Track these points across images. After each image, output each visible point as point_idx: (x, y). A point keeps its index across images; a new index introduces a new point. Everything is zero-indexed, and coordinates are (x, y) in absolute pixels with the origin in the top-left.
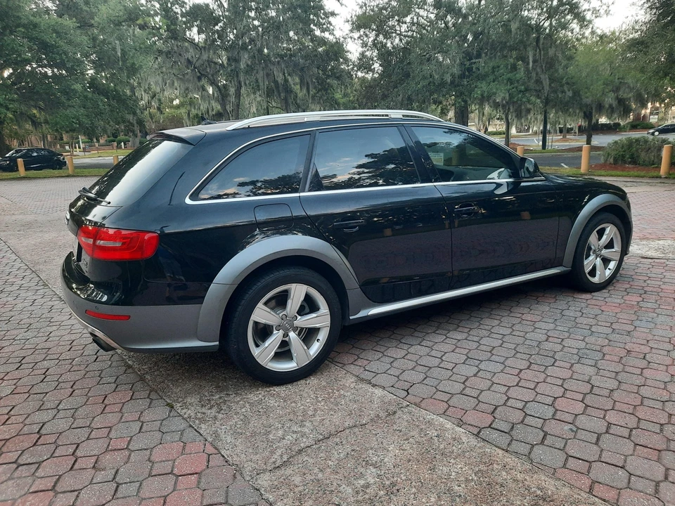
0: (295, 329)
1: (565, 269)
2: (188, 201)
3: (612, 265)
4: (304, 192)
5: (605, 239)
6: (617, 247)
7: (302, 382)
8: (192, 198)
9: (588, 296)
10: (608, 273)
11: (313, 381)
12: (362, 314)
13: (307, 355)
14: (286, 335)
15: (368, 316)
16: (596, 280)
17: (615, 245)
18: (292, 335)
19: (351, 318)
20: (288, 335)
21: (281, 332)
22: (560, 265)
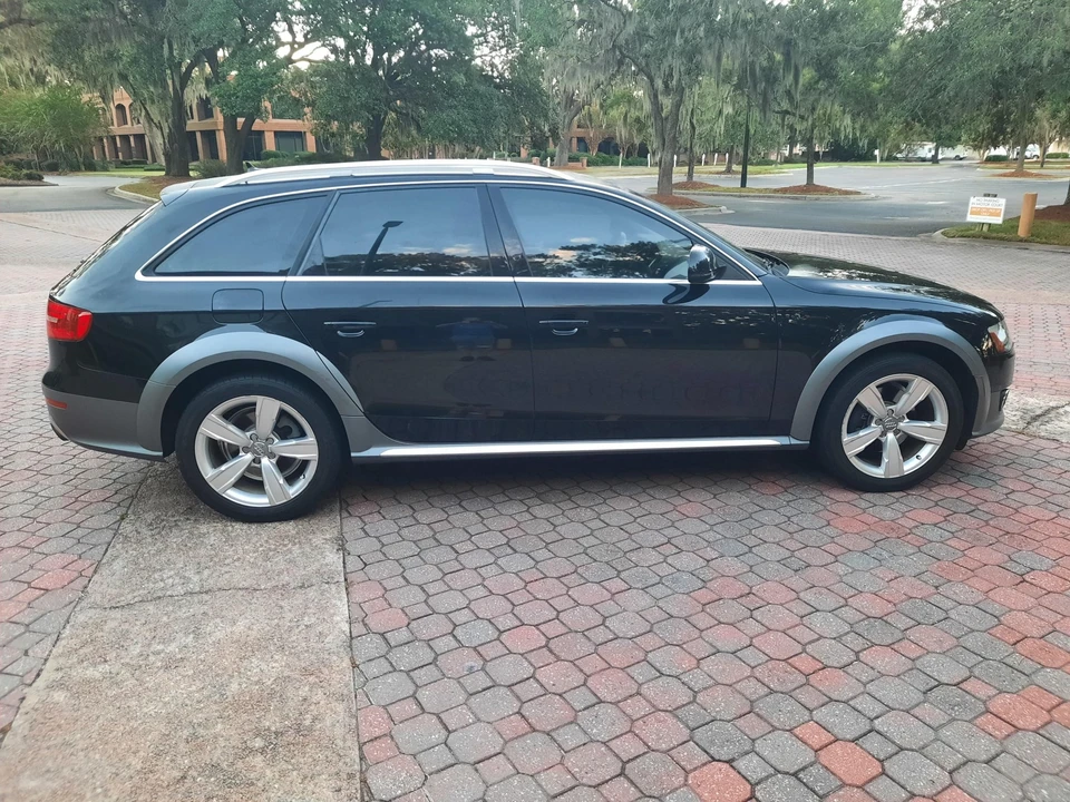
0: (271, 455)
1: (794, 442)
2: (139, 276)
3: (926, 453)
4: (295, 275)
5: (907, 401)
6: (941, 421)
7: (274, 525)
8: (146, 272)
9: (850, 496)
10: (912, 465)
11: (289, 527)
12: (373, 452)
13: (285, 493)
14: (257, 460)
15: (380, 457)
16: (878, 472)
17: (938, 417)
18: (265, 461)
19: (353, 454)
20: (260, 462)
21: (249, 457)
22: (787, 434)
